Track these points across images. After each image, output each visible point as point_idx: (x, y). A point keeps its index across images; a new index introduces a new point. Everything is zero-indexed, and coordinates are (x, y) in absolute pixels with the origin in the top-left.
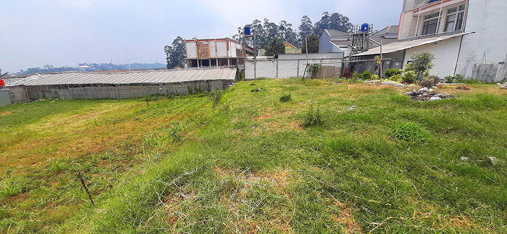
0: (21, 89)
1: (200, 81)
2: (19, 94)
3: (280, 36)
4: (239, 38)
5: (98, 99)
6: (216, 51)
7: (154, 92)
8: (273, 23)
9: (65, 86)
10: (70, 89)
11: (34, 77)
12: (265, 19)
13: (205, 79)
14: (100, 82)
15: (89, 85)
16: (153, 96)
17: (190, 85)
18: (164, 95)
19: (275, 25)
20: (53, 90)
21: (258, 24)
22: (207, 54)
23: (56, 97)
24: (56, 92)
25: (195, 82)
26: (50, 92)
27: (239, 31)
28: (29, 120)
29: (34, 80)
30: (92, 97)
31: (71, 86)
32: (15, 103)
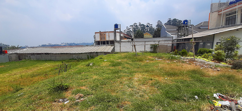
1: (93, 52)
2: (14, 57)
3: (146, 30)
4: (127, 31)
5: (47, 60)
6: (109, 37)
7: (71, 58)
8: (143, 24)
9: (33, 54)
10: (35, 55)
12: (139, 23)
17: (88, 54)
18: (75, 59)
19: (144, 25)
21: (136, 25)
22: (105, 38)
23: (30, 59)
24: (30, 57)
25: (91, 53)
26: (27, 56)
27: (127, 28)
30: (44, 59)
32: (10, 61)
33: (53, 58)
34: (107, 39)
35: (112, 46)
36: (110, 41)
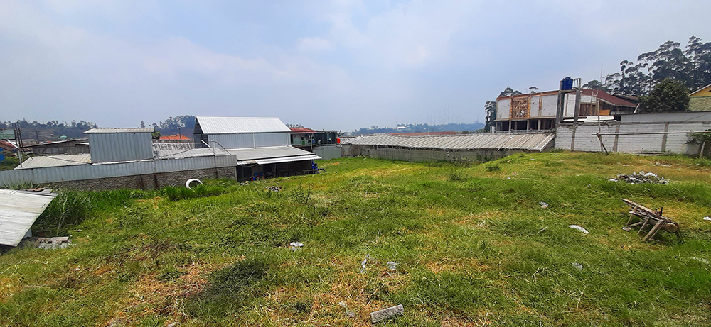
0: (349, 147)
2: (347, 149)
4: (620, 79)
5: (395, 160)
6: (540, 108)
7: (442, 158)
9: (375, 147)
10: (378, 149)
11: (359, 138)
13: (499, 147)
14: (399, 145)
15: (390, 147)
16: (439, 161)
18: (450, 162)
20: (367, 149)
22: (525, 114)
23: (368, 155)
24: (369, 151)
26: (365, 150)
28: (347, 170)
29: (359, 140)
30: (391, 158)
31: (379, 146)
32: (343, 156)
33: (407, 156)
34: (534, 114)
35: (547, 134)
36: (542, 120)
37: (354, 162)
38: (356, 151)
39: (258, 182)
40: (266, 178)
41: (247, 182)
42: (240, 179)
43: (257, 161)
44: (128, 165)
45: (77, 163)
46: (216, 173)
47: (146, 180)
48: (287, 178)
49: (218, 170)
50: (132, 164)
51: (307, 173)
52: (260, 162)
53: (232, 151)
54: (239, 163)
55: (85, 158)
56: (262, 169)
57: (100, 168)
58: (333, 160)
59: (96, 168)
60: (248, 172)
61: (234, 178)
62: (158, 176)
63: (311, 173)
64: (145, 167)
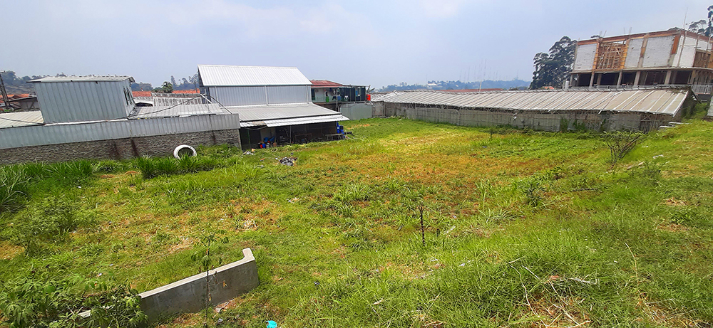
0: (380, 105)
1: (590, 112)
2: (379, 108)
5: (438, 123)
6: (642, 56)
9: (413, 105)
10: (416, 108)
11: (392, 95)
13: (601, 108)
14: (444, 104)
15: (433, 106)
16: (501, 127)
17: (566, 116)
18: (517, 128)
20: (403, 108)
22: (618, 64)
23: (404, 116)
24: (405, 111)
25: (578, 112)
26: (400, 110)
28: (381, 134)
29: (392, 97)
30: (433, 119)
31: (418, 105)
32: (374, 117)
33: (454, 117)
34: (631, 63)
36: (642, 72)
37: (387, 124)
38: (390, 111)
39: (267, 151)
40: (279, 145)
41: (253, 150)
42: (246, 145)
43: (265, 122)
44: (93, 126)
45: (25, 124)
46: (214, 138)
47: (121, 146)
48: (304, 145)
49: (216, 134)
50: (99, 125)
51: (330, 139)
52: (270, 124)
53: (233, 109)
54: (243, 125)
55: (35, 117)
56: (273, 133)
57: (57, 129)
58: (362, 120)
59: (51, 130)
60: (255, 137)
61: (238, 145)
62: (136, 142)
63: (336, 138)
64: (118, 130)
